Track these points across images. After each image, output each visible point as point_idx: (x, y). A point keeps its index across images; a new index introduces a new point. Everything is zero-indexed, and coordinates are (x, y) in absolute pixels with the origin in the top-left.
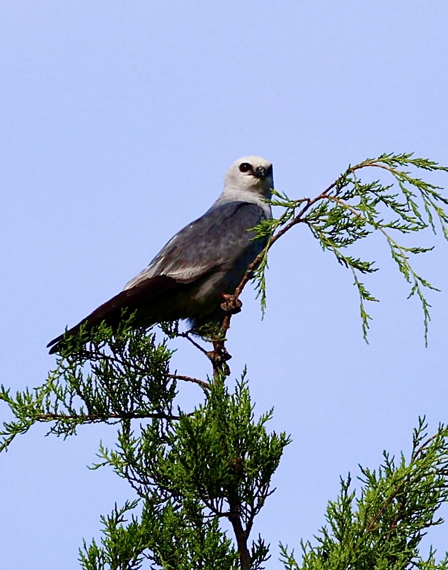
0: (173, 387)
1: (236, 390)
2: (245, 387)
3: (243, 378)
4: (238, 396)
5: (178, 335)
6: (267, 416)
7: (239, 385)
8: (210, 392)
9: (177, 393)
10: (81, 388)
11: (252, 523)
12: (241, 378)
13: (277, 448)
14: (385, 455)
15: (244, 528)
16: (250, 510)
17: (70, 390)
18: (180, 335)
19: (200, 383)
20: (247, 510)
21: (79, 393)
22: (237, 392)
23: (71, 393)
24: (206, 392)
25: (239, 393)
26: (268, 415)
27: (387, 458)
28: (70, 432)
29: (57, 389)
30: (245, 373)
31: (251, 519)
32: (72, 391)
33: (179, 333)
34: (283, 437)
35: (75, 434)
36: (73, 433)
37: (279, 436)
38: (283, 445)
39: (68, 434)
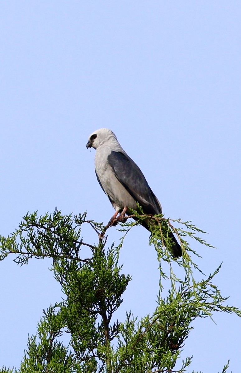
1: (108, 253)
2: (112, 252)
3: (112, 247)
4: (108, 255)
5: (85, 221)
6: (120, 268)
7: (109, 251)
8: (94, 250)
9: (80, 250)
11: (112, 316)
12: (111, 247)
13: (124, 283)
14: (169, 292)
15: (108, 318)
16: (110, 310)
17: (28, 242)
18: (86, 222)
19: (90, 246)
20: (109, 310)
21: (33, 242)
22: (108, 254)
23: (28, 243)
24: (93, 251)
25: (109, 254)
27: (170, 293)
28: (25, 262)
29: (23, 239)
31: (111, 314)
32: (29, 242)
33: (86, 221)
34: (128, 277)
35: (27, 263)
36: (26, 263)
37: (126, 277)
38: (128, 281)
39: (23, 264)
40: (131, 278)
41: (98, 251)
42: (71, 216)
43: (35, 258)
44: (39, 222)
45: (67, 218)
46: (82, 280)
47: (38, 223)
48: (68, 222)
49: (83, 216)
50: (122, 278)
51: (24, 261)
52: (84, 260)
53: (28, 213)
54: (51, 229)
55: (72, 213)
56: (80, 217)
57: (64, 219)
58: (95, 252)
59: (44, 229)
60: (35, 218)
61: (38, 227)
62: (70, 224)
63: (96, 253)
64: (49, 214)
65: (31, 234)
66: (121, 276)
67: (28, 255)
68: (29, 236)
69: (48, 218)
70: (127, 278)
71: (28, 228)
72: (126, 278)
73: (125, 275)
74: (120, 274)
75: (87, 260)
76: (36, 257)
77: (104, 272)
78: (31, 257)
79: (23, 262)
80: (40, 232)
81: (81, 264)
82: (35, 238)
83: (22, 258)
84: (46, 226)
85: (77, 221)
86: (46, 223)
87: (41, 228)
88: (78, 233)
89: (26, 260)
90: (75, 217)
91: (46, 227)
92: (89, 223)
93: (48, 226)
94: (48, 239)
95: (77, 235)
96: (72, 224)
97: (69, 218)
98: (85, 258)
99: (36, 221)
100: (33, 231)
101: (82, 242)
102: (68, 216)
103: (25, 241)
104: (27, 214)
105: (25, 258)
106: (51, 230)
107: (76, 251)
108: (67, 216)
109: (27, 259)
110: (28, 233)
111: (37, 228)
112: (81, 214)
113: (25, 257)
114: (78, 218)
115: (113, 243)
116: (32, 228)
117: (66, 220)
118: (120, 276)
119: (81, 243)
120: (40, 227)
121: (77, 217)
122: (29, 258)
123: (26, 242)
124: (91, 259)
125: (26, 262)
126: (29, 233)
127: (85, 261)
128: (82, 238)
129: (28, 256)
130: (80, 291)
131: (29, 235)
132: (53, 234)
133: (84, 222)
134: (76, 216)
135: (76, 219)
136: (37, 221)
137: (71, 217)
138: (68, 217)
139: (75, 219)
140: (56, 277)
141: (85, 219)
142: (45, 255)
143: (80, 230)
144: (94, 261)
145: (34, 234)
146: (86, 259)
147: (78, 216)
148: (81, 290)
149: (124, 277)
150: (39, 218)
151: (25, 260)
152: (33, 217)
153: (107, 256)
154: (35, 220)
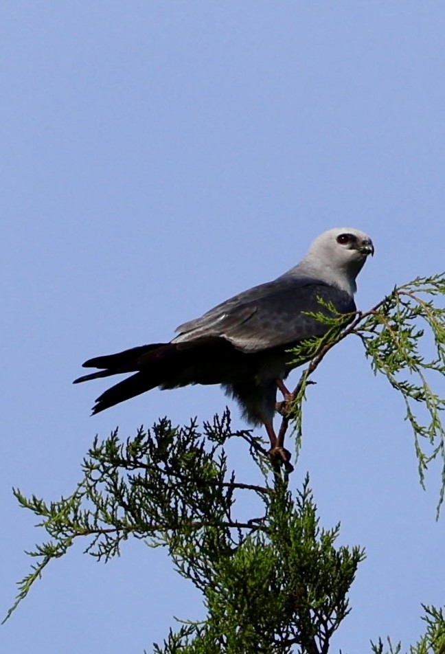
0: (230, 494)
1: (298, 500)
2: (308, 498)
3: (305, 487)
4: (300, 506)
5: (231, 435)
6: (333, 534)
7: (302, 495)
8: (268, 496)
9: (234, 501)
10: (125, 499)
11: (329, 644)
12: (303, 487)
17: (111, 503)
18: (234, 434)
19: (257, 489)
20: (320, 632)
21: (122, 504)
22: (299, 503)
23: (113, 507)
24: (265, 500)
25: (302, 504)
26: (334, 531)
28: (112, 551)
29: (97, 499)
30: (307, 481)
31: (326, 640)
32: (114, 504)
33: (232, 432)
34: (356, 552)
35: (119, 553)
36: (116, 553)
37: (351, 552)
38: (356, 559)
39: (110, 555)
40: (362, 555)
41: (278, 498)
42: (196, 424)
43: (136, 538)
44: (128, 456)
45: (188, 432)
46: (248, 574)
47: (126, 459)
48: (194, 440)
49: (223, 421)
50: (341, 554)
51: (110, 549)
52: (246, 523)
53: (98, 438)
54: (158, 464)
55: (196, 418)
56: (217, 425)
57: (182, 437)
58: (270, 501)
59: (141, 469)
60: (117, 446)
61: (129, 467)
62: (199, 447)
63: (273, 502)
64: (145, 431)
65: (115, 487)
66: (340, 552)
67: (118, 533)
68: (111, 491)
69: (145, 439)
70: (354, 555)
71: (106, 474)
72: (352, 556)
73: (348, 547)
74: (336, 546)
75: (254, 524)
76: (136, 536)
77: (298, 551)
78: (126, 537)
79: (109, 551)
80: (134, 480)
81: (242, 533)
82: (125, 494)
83: (105, 543)
84: (144, 460)
85: (211, 435)
86: (143, 454)
87: (135, 467)
88: (222, 463)
89: (115, 546)
90: (205, 427)
91: (145, 462)
92: (241, 437)
93: (149, 460)
94: (154, 489)
95: (218, 469)
96: (203, 445)
97: (193, 430)
98: (249, 519)
99: (119, 452)
100: (117, 479)
101: (235, 482)
102: (190, 426)
103: (102, 503)
104: (94, 440)
105: (110, 541)
106: (160, 467)
107: (223, 505)
108: (187, 428)
109: (117, 544)
110: (106, 484)
111: (127, 469)
112: (217, 417)
113: (111, 539)
114: (213, 429)
115: (306, 477)
116: (114, 472)
117: (187, 436)
118: (337, 551)
119: (232, 486)
120: (132, 468)
121: (210, 427)
122: (119, 539)
123: (107, 503)
124: (264, 519)
125: (115, 551)
126: (109, 484)
127: (249, 525)
128: (233, 473)
129: (117, 535)
130: (248, 600)
131: (109, 488)
132: (164, 477)
133: (229, 436)
134: (206, 423)
135: (210, 431)
136: (123, 454)
137: (196, 427)
138: (190, 429)
139: (208, 431)
140: (179, 569)
141: (231, 429)
142: (156, 528)
143: (224, 456)
144: (271, 522)
145: (121, 484)
146: (250, 522)
147: (212, 424)
148: (250, 596)
149: (346, 552)
150: (125, 445)
151: (112, 547)
152: (111, 444)
153: (299, 508)
154: (117, 451)
